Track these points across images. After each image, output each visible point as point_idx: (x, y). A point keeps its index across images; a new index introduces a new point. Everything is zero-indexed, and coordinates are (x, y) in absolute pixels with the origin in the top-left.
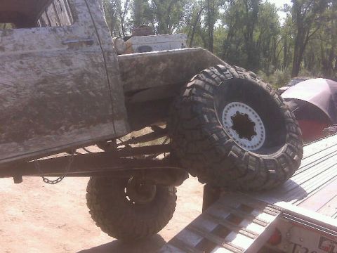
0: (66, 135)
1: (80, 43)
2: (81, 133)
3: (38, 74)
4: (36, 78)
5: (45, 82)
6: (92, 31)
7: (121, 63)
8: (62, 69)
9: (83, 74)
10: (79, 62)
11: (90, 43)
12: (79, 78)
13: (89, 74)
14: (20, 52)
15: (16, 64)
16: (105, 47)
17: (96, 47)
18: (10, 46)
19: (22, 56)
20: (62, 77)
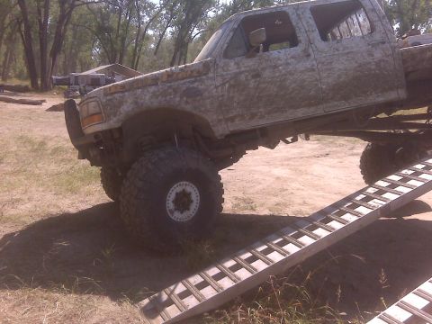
0: (371, 98)
1: (378, 44)
2: (378, 96)
3: (356, 62)
4: (356, 65)
5: (360, 66)
6: (384, 36)
7: (402, 54)
8: (369, 59)
9: (380, 61)
10: (378, 54)
11: (384, 43)
12: (378, 64)
13: (384, 61)
14: (346, 51)
15: (345, 58)
16: (392, 44)
17: (387, 45)
18: (341, 49)
19: (348, 53)
20: (370, 63)
